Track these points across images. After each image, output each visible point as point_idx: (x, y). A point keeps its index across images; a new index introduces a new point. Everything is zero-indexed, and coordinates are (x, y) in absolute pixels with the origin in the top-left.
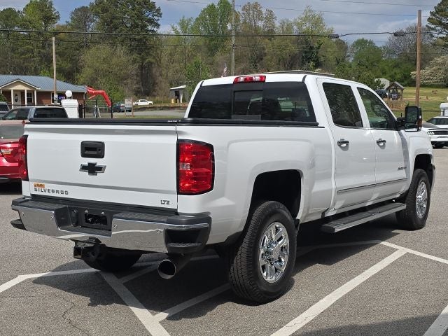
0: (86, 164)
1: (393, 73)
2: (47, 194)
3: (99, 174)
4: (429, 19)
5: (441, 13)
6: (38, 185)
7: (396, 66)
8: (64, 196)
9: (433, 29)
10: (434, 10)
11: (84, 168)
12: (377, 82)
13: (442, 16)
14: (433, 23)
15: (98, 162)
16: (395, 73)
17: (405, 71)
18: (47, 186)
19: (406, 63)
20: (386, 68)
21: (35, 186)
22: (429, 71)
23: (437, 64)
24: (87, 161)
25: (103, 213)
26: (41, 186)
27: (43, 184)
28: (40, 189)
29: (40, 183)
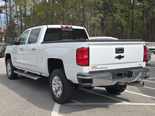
0: (117, 56)
2: (98, 70)
3: (122, 59)
11: (117, 57)
15: (122, 55)
18: (98, 67)
21: (92, 67)
24: (118, 55)
25: (122, 72)
26: (95, 67)
27: (96, 66)
28: (95, 68)
29: (95, 66)
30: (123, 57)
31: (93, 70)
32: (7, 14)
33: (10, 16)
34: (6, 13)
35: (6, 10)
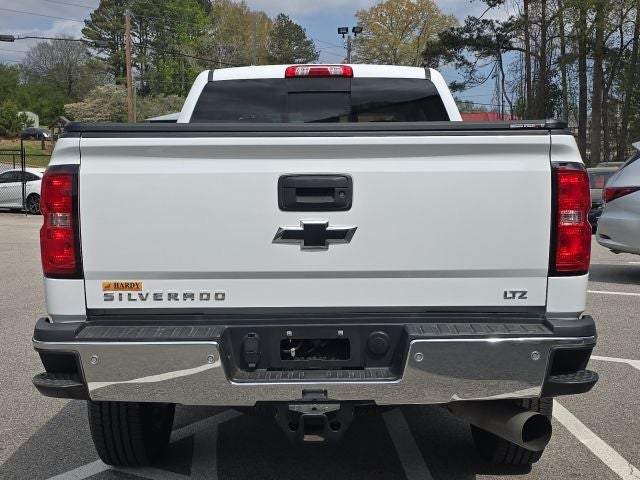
1: (38, 104)
3: (334, 247)
4: (84, 31)
5: (100, 24)
6: (117, 286)
7: (41, 94)
8: (212, 304)
9: (90, 45)
10: (89, 18)
11: (286, 236)
12: (22, 116)
13: (101, 27)
14: (90, 37)
15: (334, 221)
16: (42, 106)
17: (54, 102)
19: (55, 90)
20: (28, 97)
21: (107, 287)
22: (89, 105)
23: (101, 95)
25: (341, 332)
26: (127, 286)
27: (134, 281)
28: (125, 294)
29: (124, 281)
30: (344, 236)
31: (115, 305)
32: (527, 51)
33: (542, 59)
34: (524, 48)
35: (527, 35)
